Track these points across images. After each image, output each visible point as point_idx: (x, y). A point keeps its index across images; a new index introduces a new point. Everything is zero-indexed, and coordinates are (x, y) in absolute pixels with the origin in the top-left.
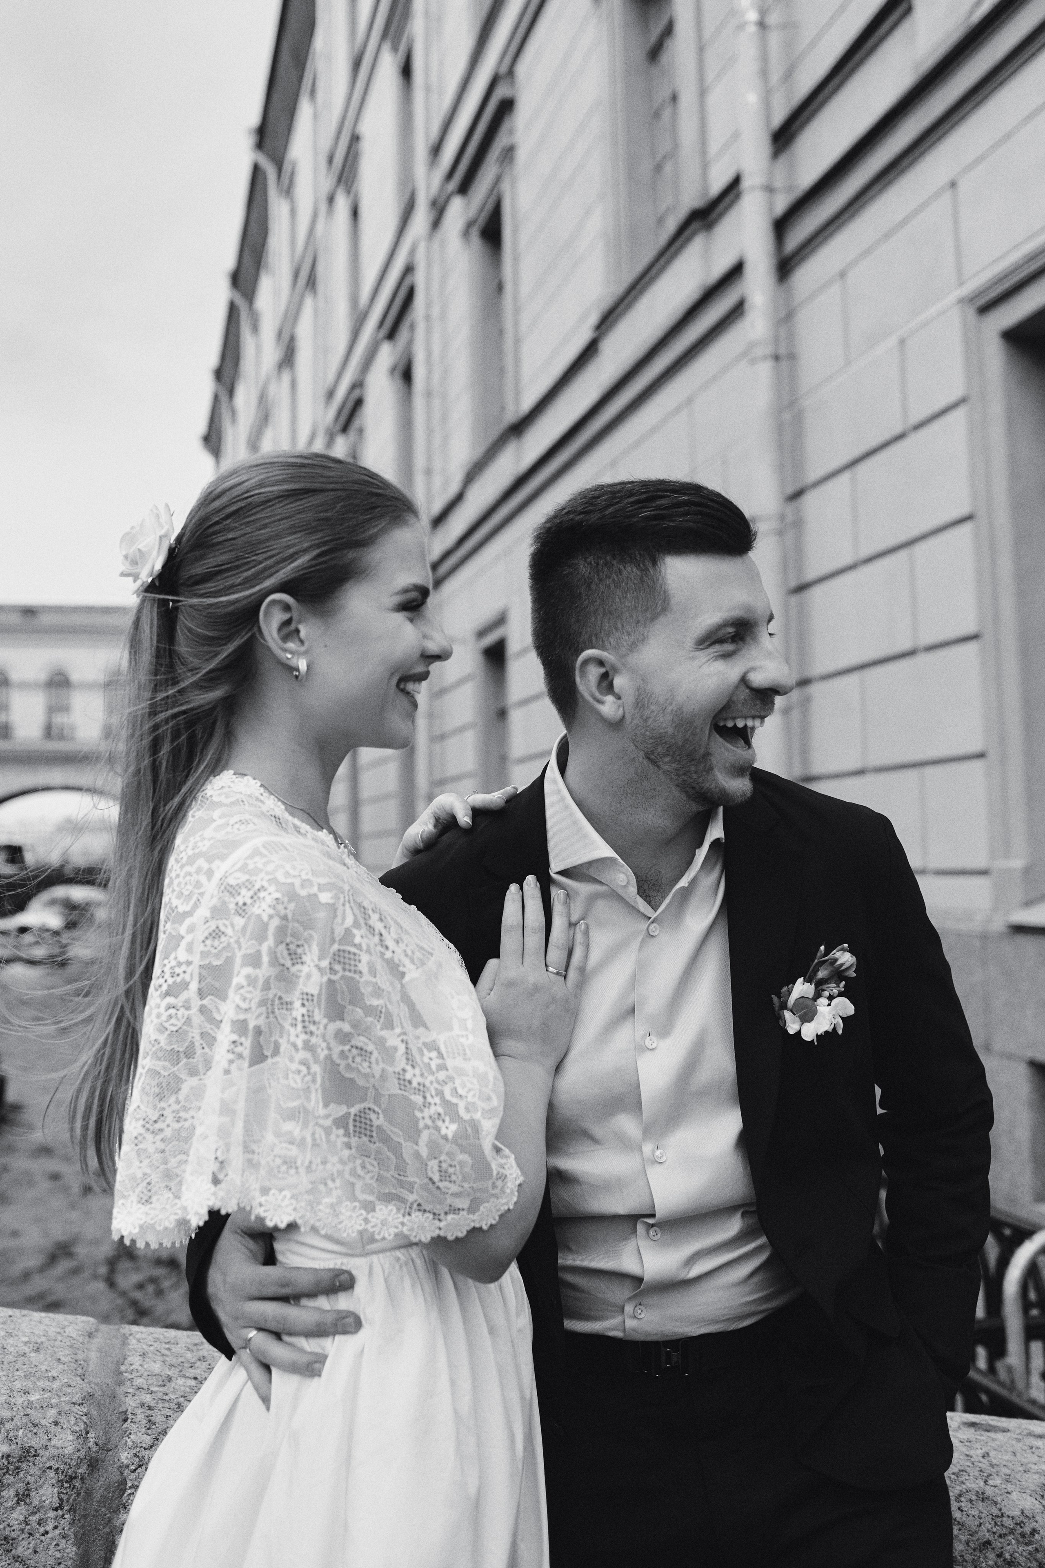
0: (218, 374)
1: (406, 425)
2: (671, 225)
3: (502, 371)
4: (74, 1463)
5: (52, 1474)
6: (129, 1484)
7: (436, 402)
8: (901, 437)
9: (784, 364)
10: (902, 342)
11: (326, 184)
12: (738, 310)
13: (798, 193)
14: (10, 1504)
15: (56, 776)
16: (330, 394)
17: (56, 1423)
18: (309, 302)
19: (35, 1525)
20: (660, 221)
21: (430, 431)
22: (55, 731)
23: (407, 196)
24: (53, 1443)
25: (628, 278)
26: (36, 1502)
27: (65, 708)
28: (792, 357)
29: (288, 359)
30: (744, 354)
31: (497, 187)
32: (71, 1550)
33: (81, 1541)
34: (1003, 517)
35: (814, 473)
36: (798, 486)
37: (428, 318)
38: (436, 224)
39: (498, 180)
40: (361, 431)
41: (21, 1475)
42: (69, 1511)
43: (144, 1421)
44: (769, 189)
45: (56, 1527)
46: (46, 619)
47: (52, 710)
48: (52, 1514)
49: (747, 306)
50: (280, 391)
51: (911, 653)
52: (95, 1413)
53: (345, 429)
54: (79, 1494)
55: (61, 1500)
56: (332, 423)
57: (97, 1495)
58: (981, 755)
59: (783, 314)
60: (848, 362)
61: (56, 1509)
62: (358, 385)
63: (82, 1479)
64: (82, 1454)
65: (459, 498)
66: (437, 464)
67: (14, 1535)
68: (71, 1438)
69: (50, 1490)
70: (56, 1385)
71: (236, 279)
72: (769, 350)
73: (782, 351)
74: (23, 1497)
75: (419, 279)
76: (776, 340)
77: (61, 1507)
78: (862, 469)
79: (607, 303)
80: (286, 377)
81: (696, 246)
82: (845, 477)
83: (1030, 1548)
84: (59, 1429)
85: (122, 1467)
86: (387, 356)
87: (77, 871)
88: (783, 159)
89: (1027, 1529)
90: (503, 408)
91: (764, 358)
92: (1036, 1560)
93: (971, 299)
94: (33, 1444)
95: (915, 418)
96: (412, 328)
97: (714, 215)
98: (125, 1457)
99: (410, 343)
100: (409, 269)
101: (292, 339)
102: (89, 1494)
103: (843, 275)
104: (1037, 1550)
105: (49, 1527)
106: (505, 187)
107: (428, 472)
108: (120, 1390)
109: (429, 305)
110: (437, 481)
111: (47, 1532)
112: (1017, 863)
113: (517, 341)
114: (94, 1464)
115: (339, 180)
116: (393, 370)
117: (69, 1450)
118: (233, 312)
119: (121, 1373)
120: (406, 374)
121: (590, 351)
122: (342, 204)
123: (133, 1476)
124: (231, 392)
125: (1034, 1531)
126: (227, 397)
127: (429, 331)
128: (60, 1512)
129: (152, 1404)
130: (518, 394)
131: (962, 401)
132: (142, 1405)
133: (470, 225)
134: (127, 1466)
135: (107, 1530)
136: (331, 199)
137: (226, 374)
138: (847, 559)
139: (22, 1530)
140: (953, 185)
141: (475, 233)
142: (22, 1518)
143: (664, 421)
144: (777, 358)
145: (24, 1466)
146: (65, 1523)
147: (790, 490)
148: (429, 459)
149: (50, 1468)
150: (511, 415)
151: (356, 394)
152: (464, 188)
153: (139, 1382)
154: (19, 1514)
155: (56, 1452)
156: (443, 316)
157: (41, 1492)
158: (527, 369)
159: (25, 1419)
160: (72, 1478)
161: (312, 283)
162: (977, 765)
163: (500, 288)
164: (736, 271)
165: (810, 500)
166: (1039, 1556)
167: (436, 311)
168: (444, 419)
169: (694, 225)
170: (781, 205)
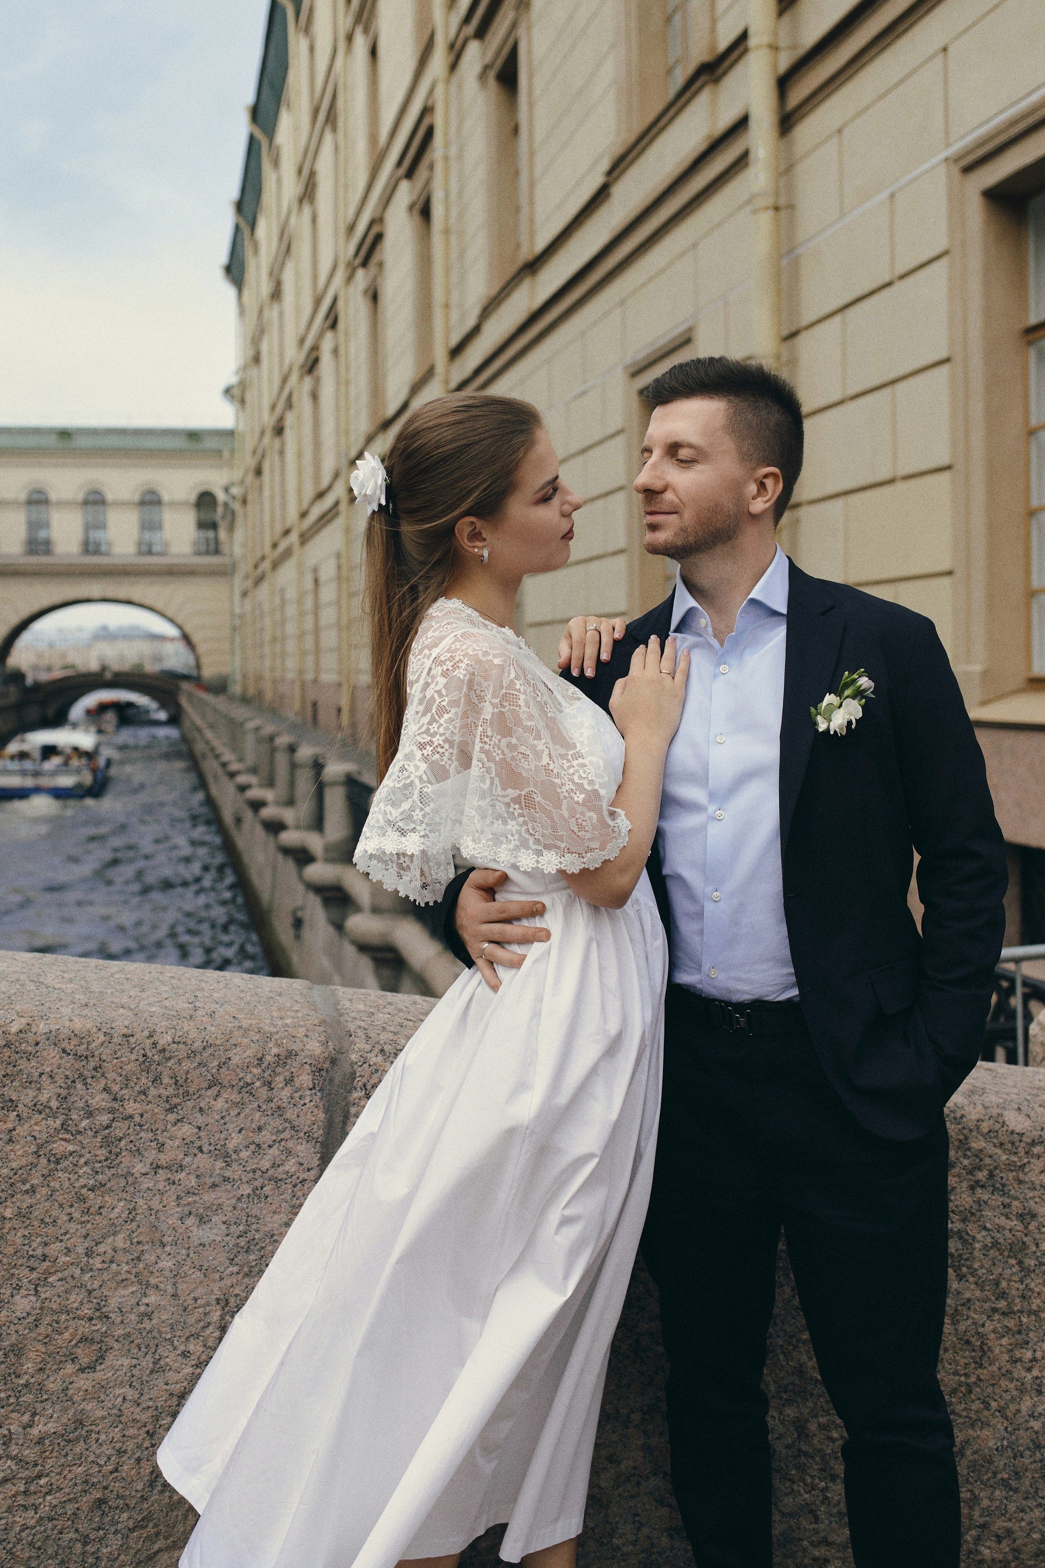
0: (240, 206)
1: (425, 261)
2: (680, 77)
3: (517, 210)
4: (321, 1060)
5: (307, 1067)
6: (358, 1074)
7: (453, 239)
8: (889, 284)
9: (783, 213)
10: (892, 196)
11: (345, 22)
12: (742, 161)
13: (801, 51)
14: (281, 1085)
15: (95, 589)
16: (351, 228)
17: (307, 1036)
18: (328, 137)
19: (298, 1099)
20: (670, 71)
21: (448, 270)
22: (91, 547)
23: (426, 37)
24: (307, 1047)
25: (638, 128)
26: (297, 1085)
27: (102, 526)
28: (791, 207)
29: (308, 193)
30: (748, 202)
31: (514, 31)
32: (322, 1116)
33: (328, 1110)
34: (976, 360)
35: (808, 317)
36: (793, 329)
37: (446, 158)
38: (453, 66)
39: (514, 26)
40: (381, 265)
41: (287, 1067)
42: (319, 1090)
43: (364, 1037)
44: (774, 48)
45: (311, 1101)
46: (82, 442)
47: (88, 527)
48: (308, 1092)
49: (752, 156)
50: (301, 223)
51: (891, 481)
52: (329, 1031)
53: (365, 264)
54: (325, 1080)
55: (314, 1083)
56: (351, 258)
57: (337, 1082)
58: (950, 573)
59: (783, 167)
60: (842, 215)
61: (311, 1089)
62: (377, 221)
63: (327, 1070)
64: (326, 1055)
65: (476, 330)
66: (454, 299)
67: (284, 1105)
68: (318, 1044)
69: (307, 1077)
70: (300, 1014)
71: (255, 113)
72: (769, 201)
73: (782, 202)
74: (289, 1081)
75: (438, 120)
76: (777, 194)
77: (314, 1088)
78: (851, 312)
79: (618, 149)
80: (307, 210)
81: (704, 98)
82: (837, 319)
83: (959, 1126)
84: (309, 1039)
85: (353, 1064)
86: (405, 193)
87: (117, 675)
88: (786, 18)
89: (958, 1115)
90: (518, 246)
91: (767, 208)
92: (963, 1134)
93: (956, 160)
94: (293, 1048)
95: (901, 269)
96: (431, 167)
97: (720, 71)
98: (354, 1057)
99: (428, 181)
100: (427, 110)
101: (312, 174)
102: (331, 1080)
103: (840, 131)
104: (964, 1128)
105: (307, 1101)
106: (521, 32)
107: (447, 306)
108: (342, 1019)
109: (447, 145)
110: (455, 316)
111: (305, 1104)
112: (978, 668)
113: (532, 184)
114: (333, 1061)
115: (358, 19)
116: (411, 207)
117: (318, 1052)
118: (253, 147)
119: (338, 1010)
120: (425, 212)
121: (601, 195)
122: (361, 43)
123: (360, 1069)
124: (253, 225)
125: (962, 1116)
126: (249, 229)
127: (447, 169)
128: (313, 1091)
129: (366, 1027)
130: (532, 233)
131: (946, 253)
132: (360, 1027)
133: (486, 68)
134: (356, 1063)
135: (344, 1103)
136: (350, 38)
137: (246, 207)
138: (836, 397)
139: (289, 1103)
140: (945, 49)
141: (492, 75)
142: (289, 1094)
143: (670, 264)
144: (777, 209)
145: (289, 1061)
146: (317, 1098)
147: (785, 332)
148: (448, 292)
149: (306, 1063)
150: (526, 254)
151: (375, 230)
152: (481, 33)
153: (353, 1014)
154: (287, 1092)
155: (309, 1053)
156: (460, 156)
157: (301, 1078)
158: (541, 210)
159: (286, 1033)
160: (321, 1070)
161: (331, 119)
162: (946, 581)
163: (516, 130)
164: (742, 124)
165: (803, 340)
166: (965, 1131)
167: (453, 152)
168: (462, 255)
169: (702, 79)
170: (784, 63)
